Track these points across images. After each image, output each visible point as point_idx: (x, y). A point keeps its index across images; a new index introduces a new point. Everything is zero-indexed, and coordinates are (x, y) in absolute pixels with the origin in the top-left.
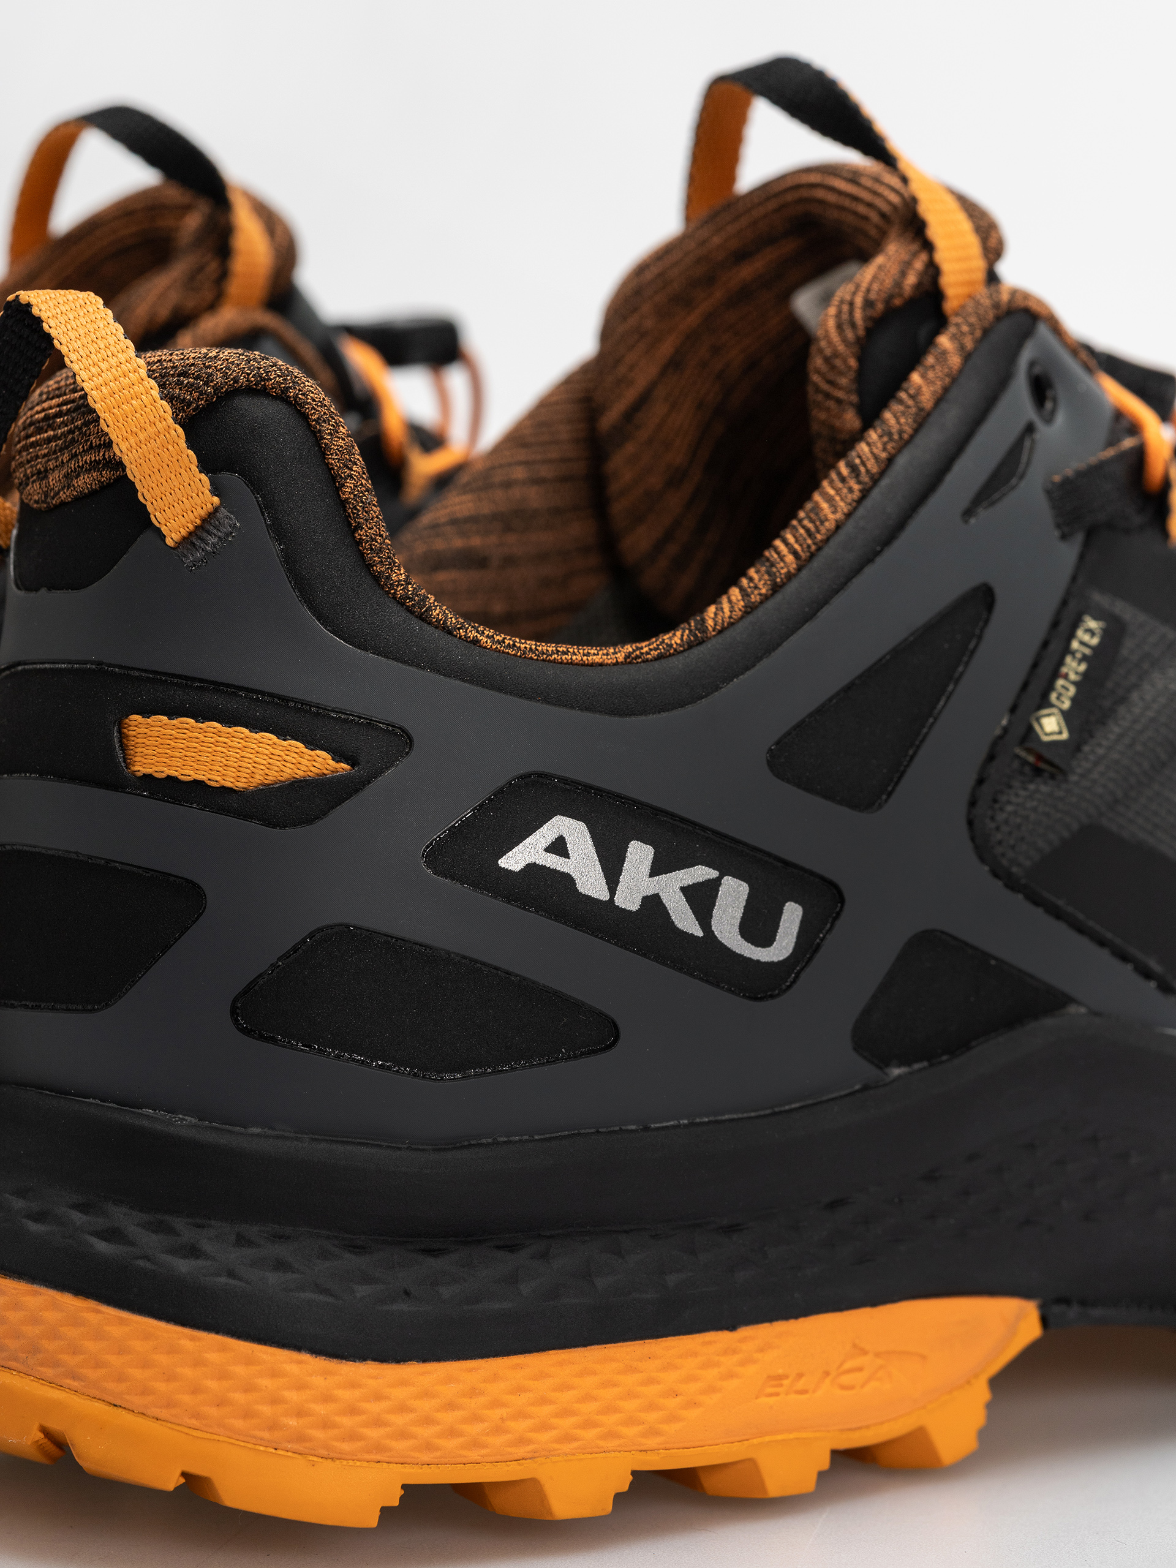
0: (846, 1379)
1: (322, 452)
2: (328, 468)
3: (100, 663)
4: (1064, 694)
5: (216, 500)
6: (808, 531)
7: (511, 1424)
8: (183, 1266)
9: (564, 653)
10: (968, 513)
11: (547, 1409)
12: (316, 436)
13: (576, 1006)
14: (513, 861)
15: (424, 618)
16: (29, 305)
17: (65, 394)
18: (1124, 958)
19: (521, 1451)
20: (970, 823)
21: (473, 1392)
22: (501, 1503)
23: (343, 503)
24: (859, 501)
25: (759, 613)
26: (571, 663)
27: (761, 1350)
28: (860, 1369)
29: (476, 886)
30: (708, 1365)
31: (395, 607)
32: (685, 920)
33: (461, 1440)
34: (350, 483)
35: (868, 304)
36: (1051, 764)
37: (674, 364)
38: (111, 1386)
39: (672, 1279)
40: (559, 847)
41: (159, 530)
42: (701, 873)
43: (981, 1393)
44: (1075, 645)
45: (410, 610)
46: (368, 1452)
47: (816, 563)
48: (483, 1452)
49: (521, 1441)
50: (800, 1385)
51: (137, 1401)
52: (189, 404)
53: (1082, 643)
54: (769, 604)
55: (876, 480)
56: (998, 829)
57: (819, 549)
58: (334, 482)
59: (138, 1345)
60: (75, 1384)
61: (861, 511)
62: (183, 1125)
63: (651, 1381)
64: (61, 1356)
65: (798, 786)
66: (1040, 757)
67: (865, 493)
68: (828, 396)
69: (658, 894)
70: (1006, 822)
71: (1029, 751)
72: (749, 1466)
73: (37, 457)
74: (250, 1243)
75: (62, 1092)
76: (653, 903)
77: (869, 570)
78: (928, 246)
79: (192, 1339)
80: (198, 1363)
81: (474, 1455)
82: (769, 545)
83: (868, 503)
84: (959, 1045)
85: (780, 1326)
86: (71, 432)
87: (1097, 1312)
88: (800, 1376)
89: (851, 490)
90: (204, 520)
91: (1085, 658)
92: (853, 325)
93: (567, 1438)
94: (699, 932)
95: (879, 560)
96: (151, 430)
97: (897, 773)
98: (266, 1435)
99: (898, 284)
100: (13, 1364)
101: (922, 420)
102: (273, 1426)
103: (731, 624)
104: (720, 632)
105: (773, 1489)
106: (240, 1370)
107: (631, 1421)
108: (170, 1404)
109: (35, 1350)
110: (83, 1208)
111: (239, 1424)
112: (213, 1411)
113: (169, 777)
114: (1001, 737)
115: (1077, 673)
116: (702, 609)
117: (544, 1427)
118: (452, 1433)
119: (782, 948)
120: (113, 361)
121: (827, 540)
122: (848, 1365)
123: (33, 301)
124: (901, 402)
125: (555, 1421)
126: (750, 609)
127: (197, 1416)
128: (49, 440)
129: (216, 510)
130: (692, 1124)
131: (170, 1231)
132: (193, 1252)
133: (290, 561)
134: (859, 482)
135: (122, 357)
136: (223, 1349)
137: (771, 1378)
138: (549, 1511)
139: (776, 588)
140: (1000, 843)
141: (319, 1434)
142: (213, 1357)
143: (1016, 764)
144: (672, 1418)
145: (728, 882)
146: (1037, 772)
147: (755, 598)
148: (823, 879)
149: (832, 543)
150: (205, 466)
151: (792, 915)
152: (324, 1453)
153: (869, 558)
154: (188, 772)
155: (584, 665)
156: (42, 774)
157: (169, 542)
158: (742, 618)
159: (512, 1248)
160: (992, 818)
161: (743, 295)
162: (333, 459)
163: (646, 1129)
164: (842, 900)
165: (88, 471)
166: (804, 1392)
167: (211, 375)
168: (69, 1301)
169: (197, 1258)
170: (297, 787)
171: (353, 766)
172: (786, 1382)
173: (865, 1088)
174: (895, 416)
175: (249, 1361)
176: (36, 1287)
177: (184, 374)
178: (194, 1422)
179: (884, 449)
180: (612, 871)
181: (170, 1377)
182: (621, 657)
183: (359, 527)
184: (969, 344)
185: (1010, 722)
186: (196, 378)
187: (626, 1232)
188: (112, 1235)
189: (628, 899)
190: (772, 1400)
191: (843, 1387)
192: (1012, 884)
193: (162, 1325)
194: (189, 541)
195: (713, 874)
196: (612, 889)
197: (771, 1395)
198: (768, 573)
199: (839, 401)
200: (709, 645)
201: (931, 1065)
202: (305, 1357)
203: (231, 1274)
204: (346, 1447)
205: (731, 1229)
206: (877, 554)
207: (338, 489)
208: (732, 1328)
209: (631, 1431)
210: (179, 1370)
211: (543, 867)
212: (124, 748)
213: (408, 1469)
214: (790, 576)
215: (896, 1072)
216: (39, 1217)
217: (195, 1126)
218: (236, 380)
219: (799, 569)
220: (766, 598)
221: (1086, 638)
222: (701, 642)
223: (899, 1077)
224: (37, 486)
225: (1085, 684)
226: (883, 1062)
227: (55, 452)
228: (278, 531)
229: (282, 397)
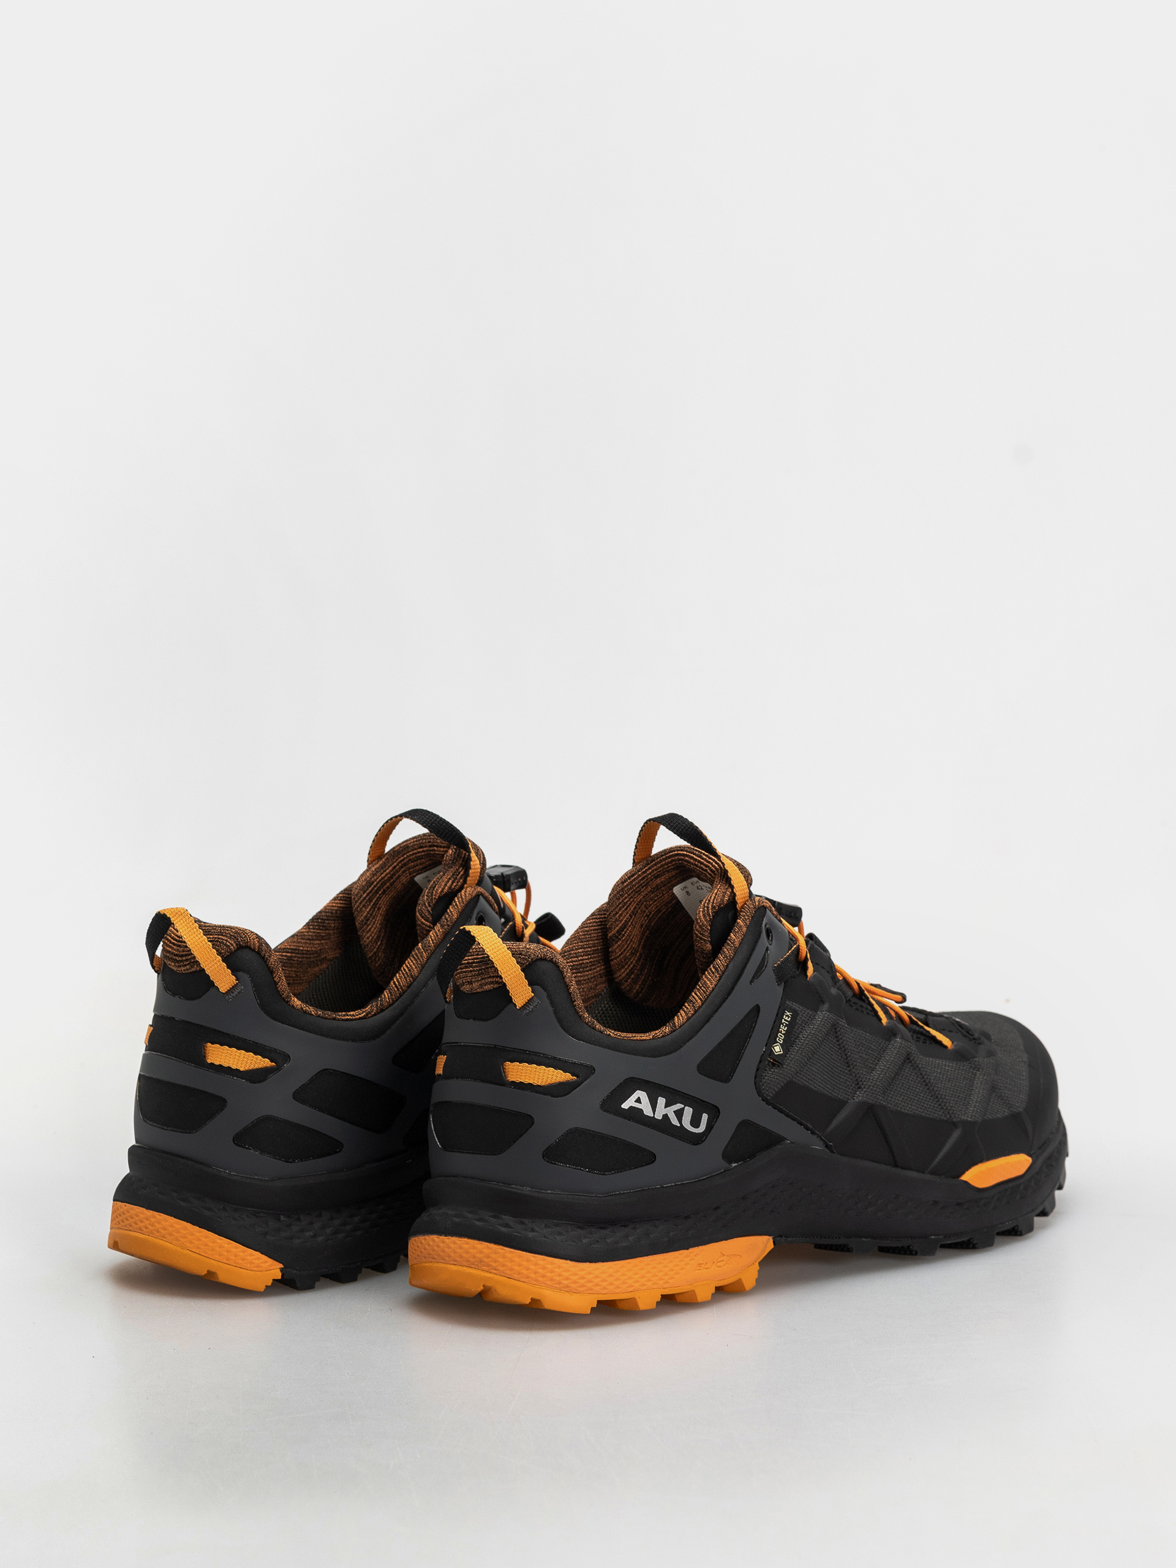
0: (719, 1264)
1: (564, 978)
2: (565, 983)
3: (495, 1045)
4: (781, 1038)
5: (533, 994)
6: (704, 991)
7: (628, 1281)
8: (531, 1235)
9: (635, 1037)
10: (751, 982)
11: (637, 1276)
12: (562, 973)
13: (645, 1150)
14: (625, 1106)
15: (594, 1028)
16: (469, 932)
17: (474, 955)
18: (801, 1124)
19: (631, 1289)
20: (755, 1084)
21: (617, 1271)
22: (620, 1306)
23: (570, 994)
24: (719, 980)
25: (691, 1020)
26: (637, 1040)
27: (695, 1256)
28: (723, 1261)
29: (615, 1114)
30: (681, 1261)
31: (586, 1026)
32: (675, 1121)
33: (614, 1286)
34: (572, 987)
35: (713, 907)
36: (778, 1062)
37: (634, 913)
38: (508, 1272)
39: (671, 1234)
40: (638, 1101)
41: (515, 1004)
42: (679, 1106)
43: (757, 1267)
44: (783, 1021)
45: (590, 1026)
46: (587, 1291)
47: (707, 1001)
48: (620, 1290)
49: (631, 1286)
50: (706, 1267)
51: (516, 1276)
52: (524, 964)
53: (785, 1020)
54: (694, 1017)
55: (723, 973)
56: (763, 1085)
57: (708, 997)
58: (567, 987)
59: (516, 1259)
60: (496, 1272)
61: (720, 983)
62: (526, 1190)
63: (665, 1266)
64: (491, 1263)
65: (705, 1076)
66: (774, 1060)
67: (720, 978)
68: (701, 938)
69: (667, 1114)
70: (765, 1082)
71: (771, 1058)
72: (693, 1293)
73: (467, 977)
74: (549, 1227)
75: (483, 1180)
76: (666, 1116)
77: (725, 1005)
78: (732, 887)
79: (534, 1257)
80: (536, 1264)
81: (617, 1291)
82: (690, 994)
83: (722, 981)
84: (752, 1156)
85: (701, 1248)
86: (480, 970)
87: (789, 1239)
88: (706, 1263)
89: (716, 977)
90: (528, 1001)
91: (786, 1025)
92: (709, 915)
93: (643, 1285)
94: (679, 1125)
95: (727, 1001)
96: (515, 974)
97: (734, 1070)
98: (557, 1286)
99: (722, 900)
100: (473, 1266)
101: (736, 951)
102: (560, 1283)
103: (683, 1024)
104: (680, 1027)
105: (699, 1301)
106: (549, 1266)
107: (661, 1279)
108: (527, 1277)
109: (481, 1261)
110: (494, 1217)
111: (549, 1283)
112: (541, 1279)
113: (520, 1082)
114: (763, 1055)
115: (784, 1031)
116: (673, 1018)
117: (637, 1281)
118: (611, 1284)
119: (702, 1128)
120: (500, 951)
121: (709, 995)
122: (719, 1260)
123: (471, 930)
124: (728, 944)
125: (640, 1280)
126: (689, 1019)
127: (536, 1280)
128: (471, 971)
129: (533, 997)
130: (676, 1185)
131: (523, 1223)
132: (533, 1230)
133: (555, 1013)
134: (718, 974)
135: (499, 944)
136: (544, 1260)
137: (699, 1264)
138: (639, 1308)
139: (696, 1011)
140: (763, 1089)
141: (573, 1286)
142: (540, 1262)
143: (767, 1063)
144: (672, 1278)
145: (686, 1108)
146: (774, 1064)
147: (690, 1015)
148: (713, 1105)
149: (711, 995)
150: (530, 985)
151: (705, 1117)
152: (575, 1291)
153: (724, 1001)
154: (527, 1081)
155: (640, 1040)
156: (475, 1080)
157: (518, 1007)
158: (686, 1022)
159: (625, 1226)
160: (761, 1082)
161: (657, 888)
162: (567, 980)
163: (662, 1187)
164: (719, 1112)
165: (490, 984)
166: (708, 1268)
167: (530, 955)
168: (492, 1246)
169: (534, 1232)
170: (561, 1084)
171: (577, 1077)
172: (703, 1265)
173: (725, 1171)
174: (727, 950)
175: (552, 1264)
176: (481, 1242)
177: (521, 954)
178: (535, 1283)
179: (726, 962)
180: (654, 1107)
181: (528, 1269)
182: (651, 1037)
183: (575, 1001)
184: (748, 923)
185: (766, 1049)
186: (525, 956)
187: (657, 1220)
188: (507, 1226)
189: (659, 1116)
190: (698, 1271)
191: (718, 1267)
192: (768, 1103)
193: (525, 1253)
194: (524, 1007)
195: (683, 1106)
196: (654, 1111)
197: (698, 1270)
198: (693, 1006)
199: (705, 940)
200: (677, 1031)
201: (744, 1162)
202: (569, 1262)
203: (545, 1237)
204: (581, 1289)
205: (687, 1218)
206: (727, 998)
207: (568, 990)
208: (688, 1249)
209: (661, 1282)
210: (530, 1267)
211: (634, 1107)
212: (504, 1072)
213: (598, 1296)
214: (700, 1007)
215: (734, 1165)
216: (479, 1220)
217: (530, 1191)
218: (538, 956)
219: (702, 1005)
220: (693, 1015)
221: (786, 1018)
222: (674, 1031)
223: (735, 1166)
224: (468, 986)
225: (787, 1034)
226: (730, 1162)
227: (474, 976)
228: (552, 1003)
229: (551, 961)
